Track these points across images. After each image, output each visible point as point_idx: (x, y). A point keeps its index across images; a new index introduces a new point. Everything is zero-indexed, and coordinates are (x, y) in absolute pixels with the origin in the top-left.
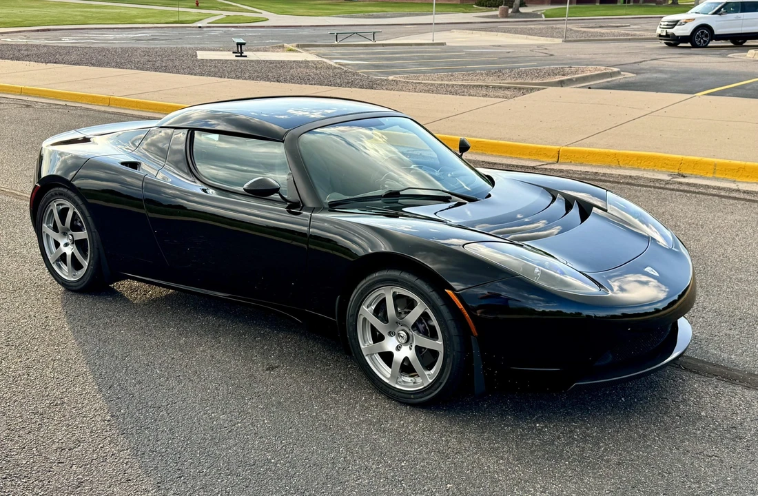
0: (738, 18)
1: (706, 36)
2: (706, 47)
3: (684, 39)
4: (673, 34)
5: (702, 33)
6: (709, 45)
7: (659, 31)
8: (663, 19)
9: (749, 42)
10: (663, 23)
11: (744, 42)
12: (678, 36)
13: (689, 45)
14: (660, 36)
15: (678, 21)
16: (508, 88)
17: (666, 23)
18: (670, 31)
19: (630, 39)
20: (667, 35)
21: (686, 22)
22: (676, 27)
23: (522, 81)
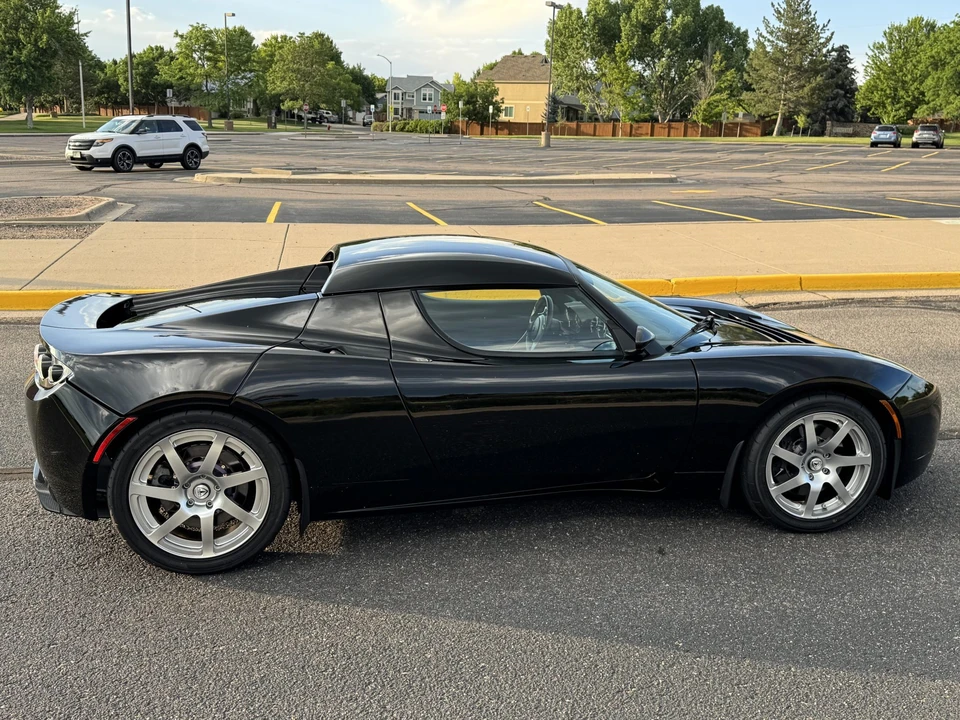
0: (157, 137)
1: (129, 158)
2: (130, 171)
3: (103, 162)
4: (91, 157)
5: (124, 155)
6: (134, 168)
7: (69, 153)
8: (72, 138)
9: (165, 166)
10: (72, 144)
11: (161, 165)
12: (97, 159)
13: (111, 169)
14: (72, 158)
15: (93, 141)
16: (43, 226)
17: (77, 144)
18: (85, 153)
19: (11, 163)
20: (83, 158)
21: (104, 143)
22: (93, 148)
23: (32, 217)
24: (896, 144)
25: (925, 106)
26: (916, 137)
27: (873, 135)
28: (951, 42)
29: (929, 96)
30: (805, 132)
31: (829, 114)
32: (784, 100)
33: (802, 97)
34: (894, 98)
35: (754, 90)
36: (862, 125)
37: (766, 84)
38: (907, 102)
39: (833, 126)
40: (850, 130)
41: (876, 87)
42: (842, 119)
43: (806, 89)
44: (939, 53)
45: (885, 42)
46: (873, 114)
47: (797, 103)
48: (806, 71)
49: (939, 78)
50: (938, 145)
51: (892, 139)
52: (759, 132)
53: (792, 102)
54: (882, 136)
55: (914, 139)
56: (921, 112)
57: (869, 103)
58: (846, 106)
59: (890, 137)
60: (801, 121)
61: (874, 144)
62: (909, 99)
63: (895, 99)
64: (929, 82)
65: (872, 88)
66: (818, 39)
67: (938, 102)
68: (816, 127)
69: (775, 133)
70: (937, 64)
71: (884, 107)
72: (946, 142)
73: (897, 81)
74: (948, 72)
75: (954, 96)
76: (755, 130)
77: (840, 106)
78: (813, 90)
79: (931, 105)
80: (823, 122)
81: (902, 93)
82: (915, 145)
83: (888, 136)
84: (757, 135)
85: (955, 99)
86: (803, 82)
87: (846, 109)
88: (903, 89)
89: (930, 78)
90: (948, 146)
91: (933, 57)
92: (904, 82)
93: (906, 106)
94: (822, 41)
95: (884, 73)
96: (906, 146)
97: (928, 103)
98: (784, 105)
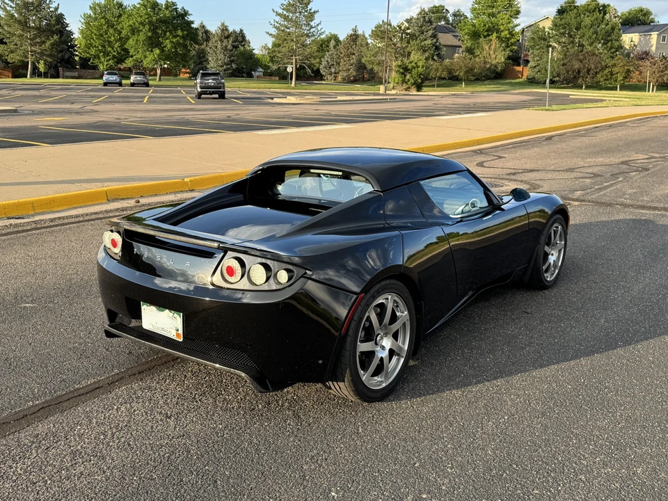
24: (120, 84)
25: (131, 59)
26: (133, 78)
27: (104, 78)
28: (141, 17)
29: (132, 52)
30: (46, 75)
31: (60, 62)
32: (31, 52)
33: (45, 50)
34: (104, 53)
35: (6, 43)
36: (83, 71)
37: (16, 39)
38: (114, 56)
39: (63, 71)
40: (76, 74)
41: (91, 44)
42: (70, 66)
43: (48, 44)
44: (134, 23)
45: (92, 14)
46: (92, 63)
47: (42, 54)
48: (44, 31)
49: (137, 40)
50: (147, 85)
51: (118, 81)
52: (10, 75)
53: (38, 53)
54: (110, 79)
55: (132, 81)
56: (129, 63)
57: (88, 55)
58: (70, 57)
59: (116, 80)
60: (42, 67)
61: (105, 84)
62: (115, 54)
63: (106, 54)
64: (131, 42)
65: (89, 46)
66: (49, 8)
67: (139, 56)
68: (52, 71)
69: (29, 75)
70: (134, 31)
71: (99, 58)
72: (151, 83)
73: (105, 41)
74: (142, 37)
75: (148, 53)
76: (6, 73)
77: (66, 57)
78: (52, 45)
79: (134, 57)
80: (56, 68)
81: (109, 49)
82: (133, 85)
83: (114, 78)
84: (9, 77)
85: (150, 54)
86: (43, 39)
87: (71, 59)
88: (110, 46)
89: (131, 40)
90: (152, 86)
91: (131, 26)
92: (110, 42)
93: (113, 59)
94: (52, 9)
95: (95, 35)
96: (126, 85)
97: (132, 56)
98: (32, 55)
